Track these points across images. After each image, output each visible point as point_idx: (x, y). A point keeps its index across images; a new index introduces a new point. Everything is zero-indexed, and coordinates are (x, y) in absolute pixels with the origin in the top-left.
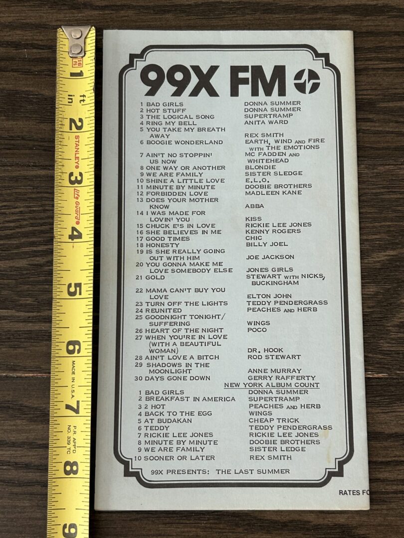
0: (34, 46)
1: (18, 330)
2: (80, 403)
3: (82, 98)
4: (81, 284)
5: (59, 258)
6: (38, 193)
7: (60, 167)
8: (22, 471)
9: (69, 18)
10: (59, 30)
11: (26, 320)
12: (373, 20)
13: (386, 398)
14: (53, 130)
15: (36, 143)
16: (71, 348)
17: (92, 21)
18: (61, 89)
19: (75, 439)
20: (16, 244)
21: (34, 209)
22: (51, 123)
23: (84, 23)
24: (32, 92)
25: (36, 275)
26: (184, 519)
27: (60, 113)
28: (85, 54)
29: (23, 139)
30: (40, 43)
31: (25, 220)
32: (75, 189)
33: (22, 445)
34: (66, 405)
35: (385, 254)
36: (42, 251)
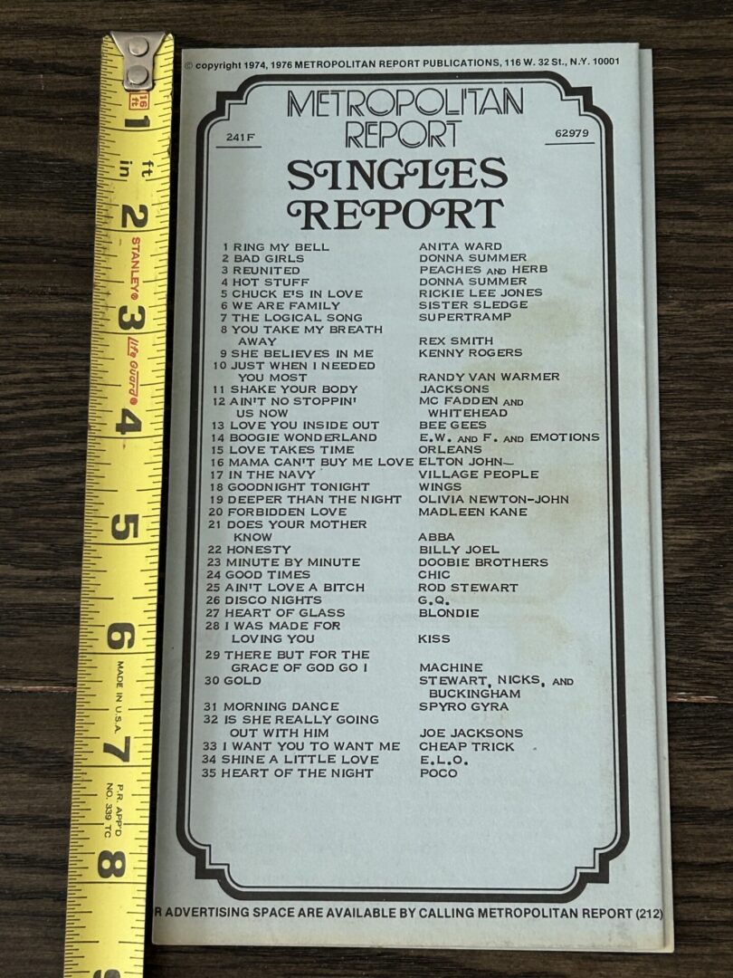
0: (57, 69)
1: (18, 602)
2: (132, 740)
3: (146, 168)
4: (137, 516)
5: (96, 467)
6: (60, 344)
7: (102, 296)
8: (17, 870)
9: (125, 17)
10: (106, 39)
11: (31, 585)
12: (702, 28)
13: (714, 741)
14: (91, 228)
15: (58, 252)
16: (116, 636)
17: (167, 24)
18: (106, 150)
19: (119, 810)
20: (16, 440)
21: (52, 374)
22: (87, 213)
23: (153, 26)
24: (52, 154)
25: (53, 499)
26: (324, 967)
27: (105, 194)
28: (154, 84)
29: (33, 242)
30: (69, 62)
31: (32, 395)
32: (129, 338)
33: (19, 820)
34: (105, 744)
35: (715, 468)
36: (65, 454)
